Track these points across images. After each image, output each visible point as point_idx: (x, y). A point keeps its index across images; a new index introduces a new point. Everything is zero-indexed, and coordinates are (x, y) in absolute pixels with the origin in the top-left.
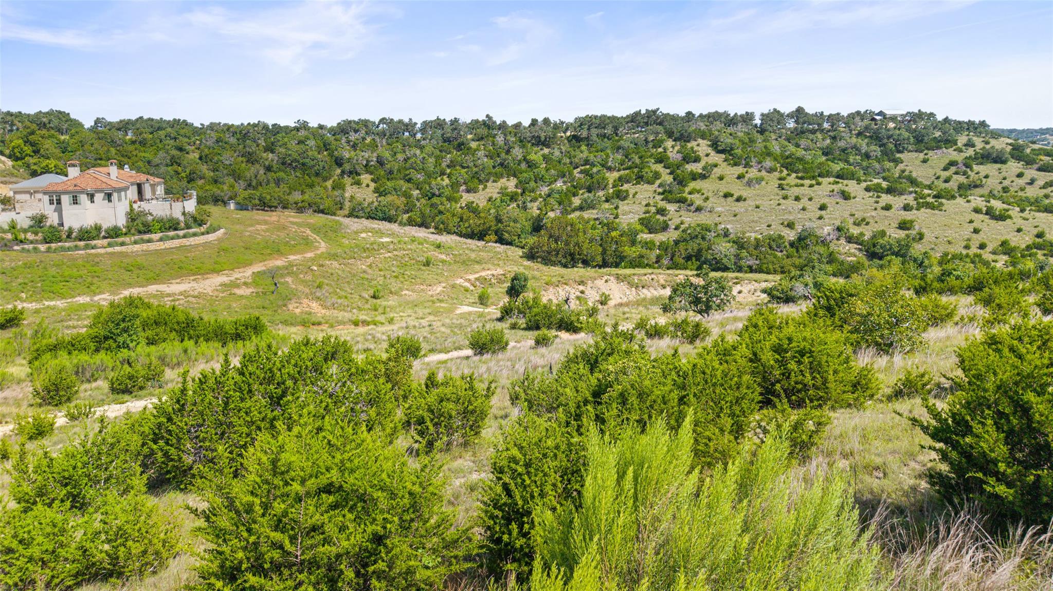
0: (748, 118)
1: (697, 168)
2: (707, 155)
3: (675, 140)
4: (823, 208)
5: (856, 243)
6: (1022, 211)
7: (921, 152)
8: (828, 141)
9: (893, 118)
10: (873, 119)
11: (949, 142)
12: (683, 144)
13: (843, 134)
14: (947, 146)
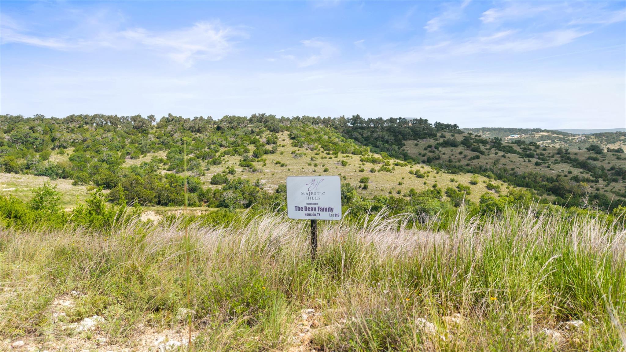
2: (284, 140)
3: (271, 131)
9: (407, 122)
11: (431, 135)
12: (274, 133)
14: (431, 137)
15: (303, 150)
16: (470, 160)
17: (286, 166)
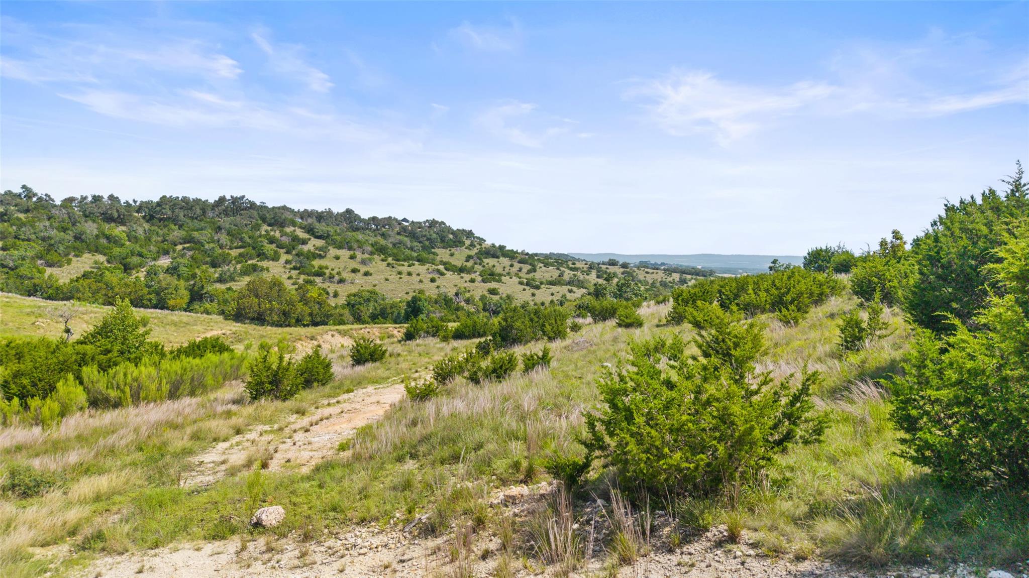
3: (271, 225)
4: (432, 281)
7: (447, 249)
9: (417, 224)
10: (401, 224)
14: (460, 245)
15: (359, 255)
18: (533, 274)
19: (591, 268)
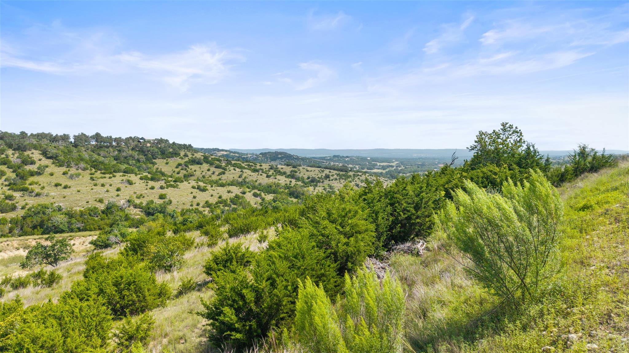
0: (65, 138)
1: (33, 168)
2: (40, 160)
3: (14, 150)
4: (118, 190)
5: (139, 208)
6: (212, 186)
7: (165, 159)
8: (117, 152)
9: (149, 141)
10: (139, 141)
11: (176, 154)
12: (21, 152)
13: (124, 149)
14: (176, 156)
15: (73, 171)
16: (218, 175)
17: (70, 187)
18: (223, 175)
19: (271, 168)
